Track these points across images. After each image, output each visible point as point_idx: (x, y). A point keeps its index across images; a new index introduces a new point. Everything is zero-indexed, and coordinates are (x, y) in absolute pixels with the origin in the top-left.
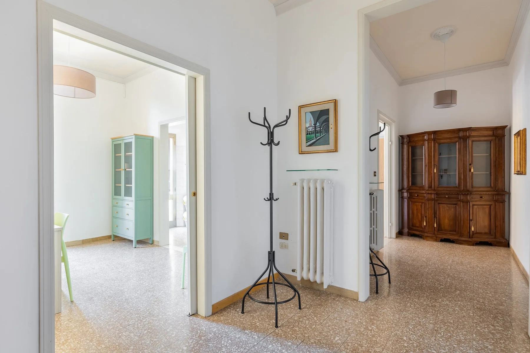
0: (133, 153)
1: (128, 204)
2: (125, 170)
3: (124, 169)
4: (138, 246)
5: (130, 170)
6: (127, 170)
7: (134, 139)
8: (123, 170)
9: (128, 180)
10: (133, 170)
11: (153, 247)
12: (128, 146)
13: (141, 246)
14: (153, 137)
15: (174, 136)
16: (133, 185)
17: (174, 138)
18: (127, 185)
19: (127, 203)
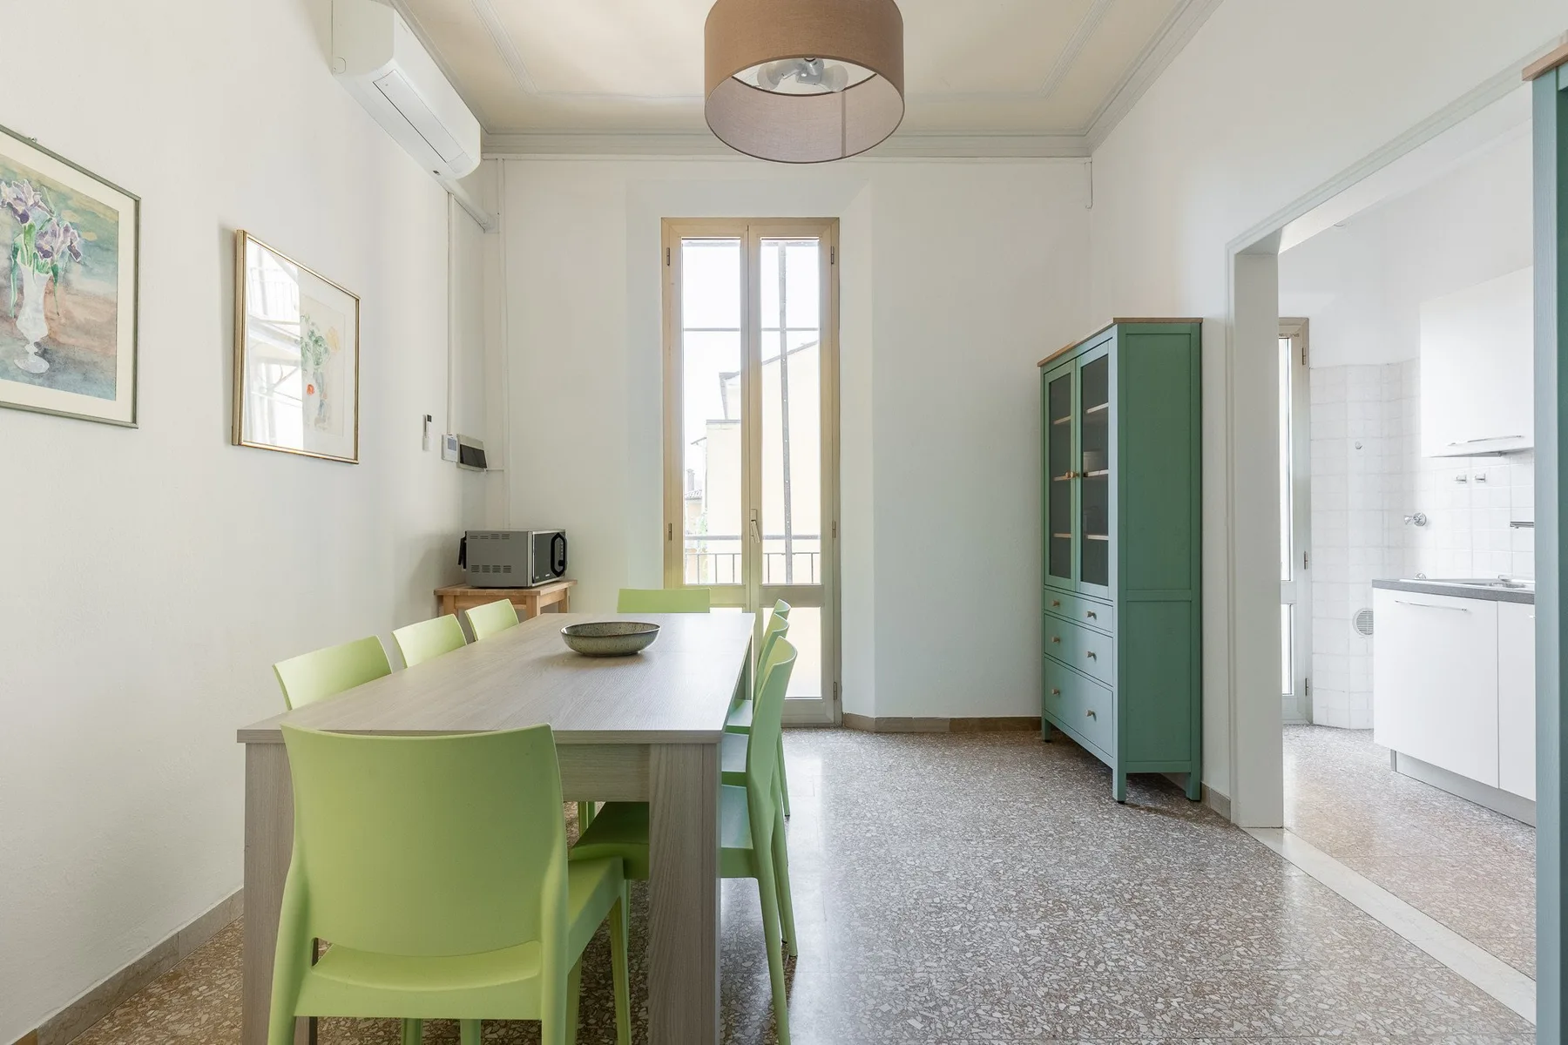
0: (1112, 405)
1: (1094, 615)
2: (1084, 475)
3: (1079, 470)
4: (1131, 796)
5: (1103, 472)
6: (1090, 474)
7: (1113, 344)
8: (1078, 475)
9: (1095, 520)
10: (1112, 472)
11: (1198, 819)
12: (1095, 374)
13: (1146, 800)
14: (1199, 323)
15: (1299, 330)
16: (1112, 538)
17: (1297, 335)
18: (1091, 537)
19: (1091, 607)
